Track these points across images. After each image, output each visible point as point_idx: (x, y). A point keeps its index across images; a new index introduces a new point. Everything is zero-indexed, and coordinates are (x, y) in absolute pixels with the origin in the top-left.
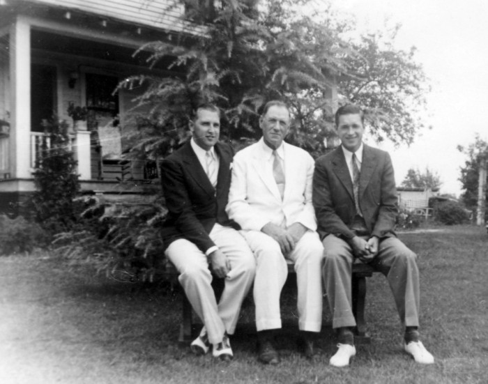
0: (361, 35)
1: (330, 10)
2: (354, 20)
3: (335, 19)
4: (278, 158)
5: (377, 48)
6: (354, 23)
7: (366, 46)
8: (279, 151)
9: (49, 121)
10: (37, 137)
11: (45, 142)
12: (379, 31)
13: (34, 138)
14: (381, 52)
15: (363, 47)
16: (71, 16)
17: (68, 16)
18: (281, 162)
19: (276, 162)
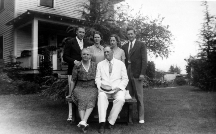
4: (111, 64)
5: (156, 25)
8: (112, 62)
11: (42, 58)
12: (156, 19)
13: (39, 57)
14: (157, 27)
15: (151, 25)
16: (51, 17)
17: (50, 17)
18: (112, 65)
19: (110, 65)
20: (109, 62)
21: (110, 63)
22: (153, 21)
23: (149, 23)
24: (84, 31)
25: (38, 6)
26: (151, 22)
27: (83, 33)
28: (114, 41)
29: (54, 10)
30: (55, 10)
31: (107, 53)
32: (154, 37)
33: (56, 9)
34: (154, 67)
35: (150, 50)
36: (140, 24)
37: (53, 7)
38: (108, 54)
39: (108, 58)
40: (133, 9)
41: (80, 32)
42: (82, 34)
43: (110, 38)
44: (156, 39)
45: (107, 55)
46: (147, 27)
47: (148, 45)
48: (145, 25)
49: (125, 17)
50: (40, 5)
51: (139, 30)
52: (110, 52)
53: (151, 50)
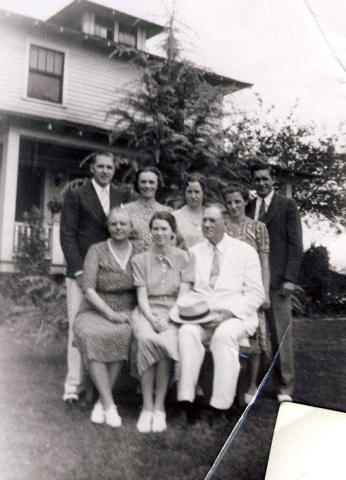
0: (319, 140)
1: (292, 118)
2: (313, 126)
3: (296, 126)
4: (218, 252)
5: (334, 150)
6: (313, 129)
7: (324, 149)
8: (220, 246)
9: (29, 214)
10: (20, 227)
11: (26, 231)
12: (334, 135)
13: (17, 228)
14: (337, 154)
15: (321, 150)
16: (53, 127)
17: (50, 127)
18: (220, 257)
19: (216, 257)
20: (212, 246)
21: (215, 249)
22: (327, 141)
23: (317, 145)
24: (111, 164)
25: (22, 99)
26: (323, 143)
27: (109, 167)
28: (197, 192)
29: (65, 111)
30: (65, 108)
31: (208, 224)
32: (330, 182)
33: (69, 106)
34: (327, 262)
35: (319, 217)
36: (291, 147)
37: (60, 101)
38: (212, 227)
39: (209, 236)
40: (273, 106)
41: (102, 166)
42: (106, 170)
43: (187, 185)
44: (335, 187)
45: (207, 228)
46: (310, 155)
47: (313, 203)
48: (304, 149)
49: (252, 128)
50: (29, 95)
51: (290, 163)
52: (218, 223)
53: (322, 216)
